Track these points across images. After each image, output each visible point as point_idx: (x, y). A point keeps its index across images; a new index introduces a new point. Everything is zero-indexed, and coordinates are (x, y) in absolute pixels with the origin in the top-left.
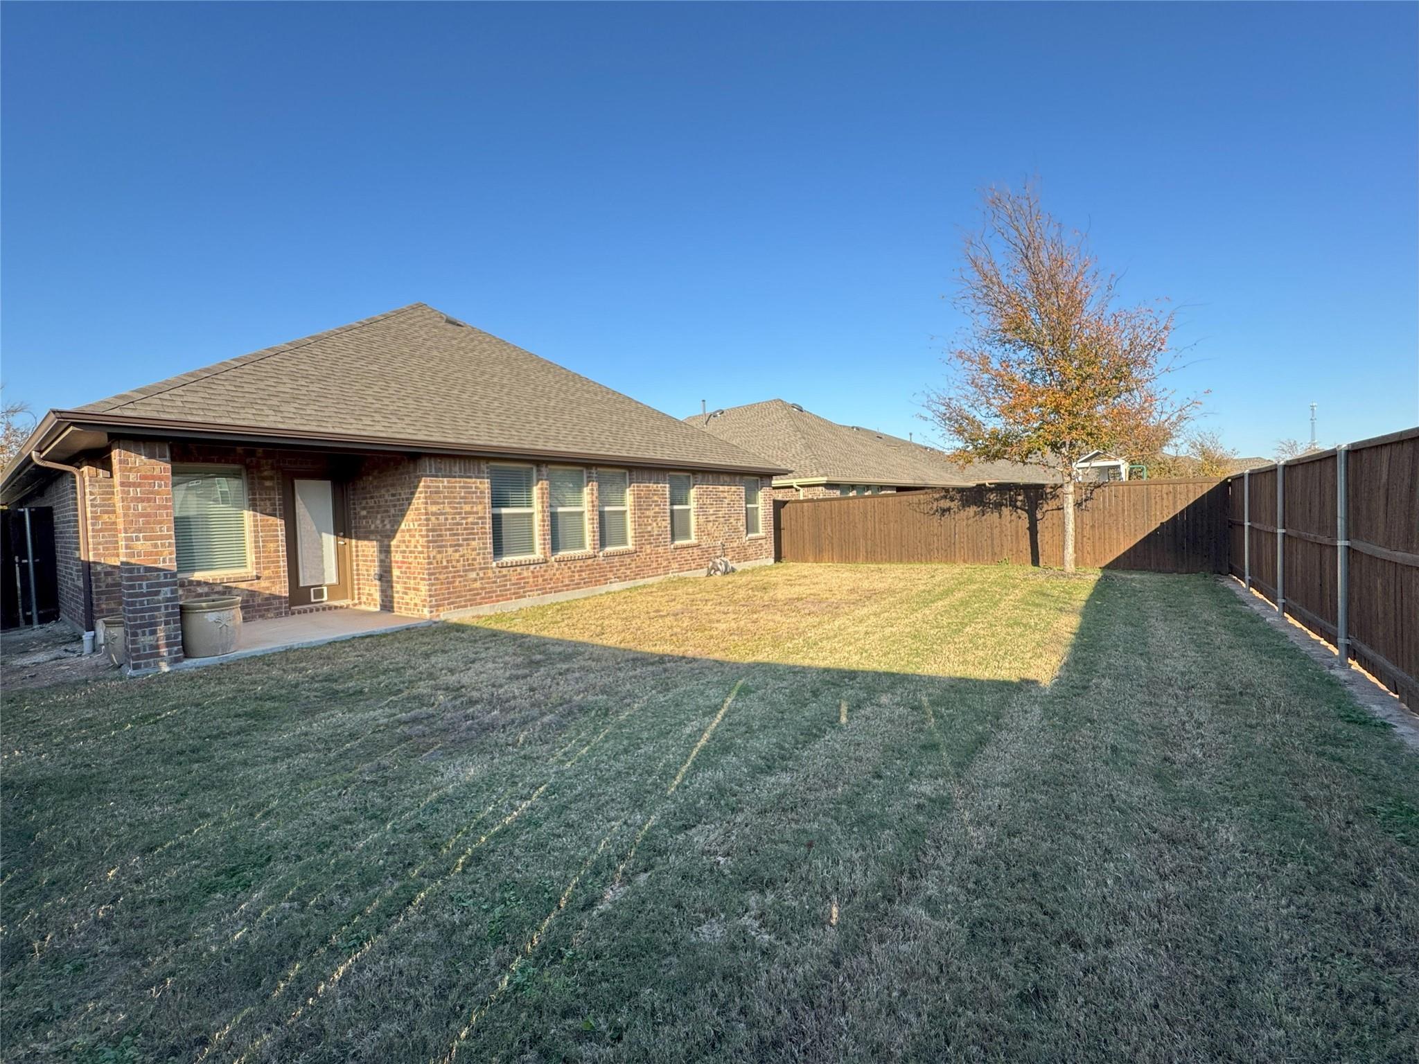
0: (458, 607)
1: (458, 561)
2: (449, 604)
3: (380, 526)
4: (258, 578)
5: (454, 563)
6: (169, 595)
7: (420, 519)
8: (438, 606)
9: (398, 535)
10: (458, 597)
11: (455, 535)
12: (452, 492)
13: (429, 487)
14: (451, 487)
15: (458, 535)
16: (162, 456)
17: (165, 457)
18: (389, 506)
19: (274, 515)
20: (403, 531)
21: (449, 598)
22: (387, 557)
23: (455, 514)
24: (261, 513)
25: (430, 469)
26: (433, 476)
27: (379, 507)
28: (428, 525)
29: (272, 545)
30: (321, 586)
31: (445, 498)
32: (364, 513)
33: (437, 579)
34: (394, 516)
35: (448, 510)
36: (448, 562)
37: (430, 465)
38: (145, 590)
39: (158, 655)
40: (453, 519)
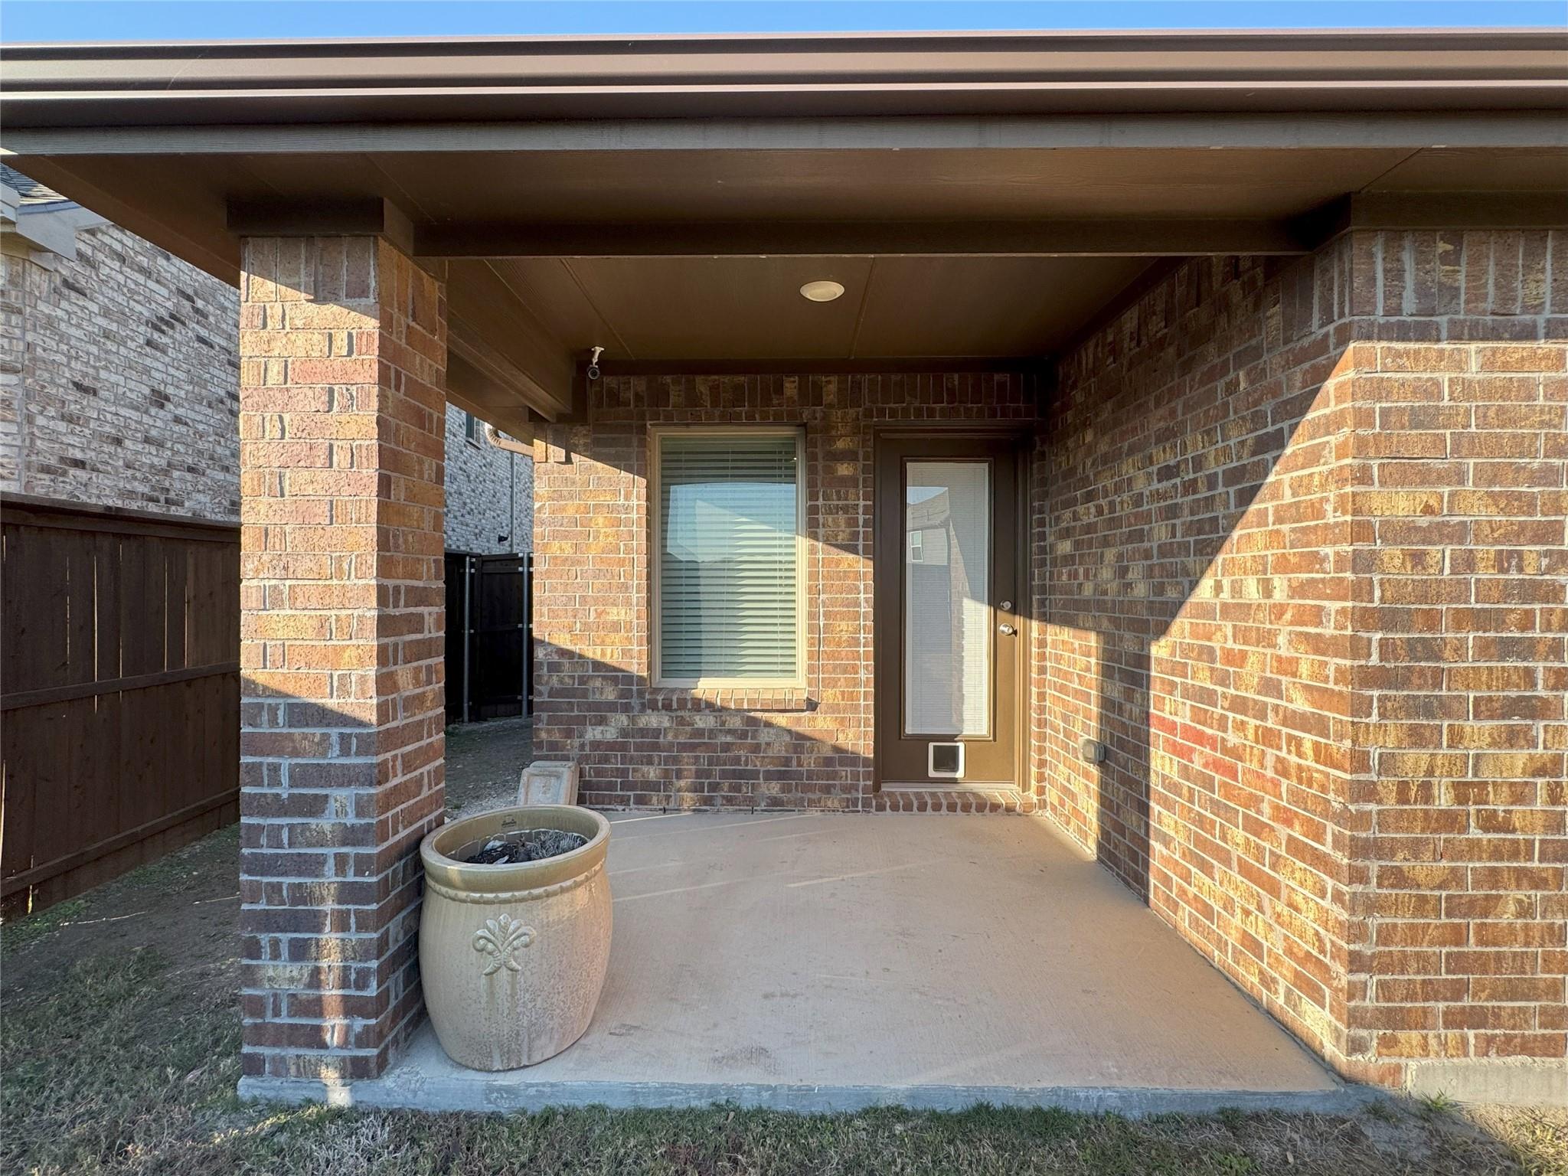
0: (1507, 1047)
1: (1520, 794)
2: (1453, 1020)
3: (1113, 587)
4: (812, 706)
5: (1499, 806)
6: (351, 820)
7: (1315, 560)
8: (1394, 1020)
9: (1181, 626)
10: (1512, 992)
11: (1507, 648)
12: (1505, 418)
13: (1378, 390)
14: (1505, 391)
15: (1528, 649)
16: (357, 291)
17: (363, 293)
18: (1147, 517)
19: (853, 550)
20: (1206, 611)
21: (1458, 990)
22: (1129, 695)
23: (1519, 533)
24: (827, 541)
25: (1394, 294)
26: (1403, 333)
27: (1114, 523)
28: (1361, 590)
29: (843, 625)
30: (952, 738)
31: (1463, 445)
32: (1065, 547)
33: (1399, 878)
34: (1164, 551)
35: (1479, 512)
36: (1461, 792)
37: (1395, 275)
38: (284, 792)
39: (314, 1038)
40: (1502, 562)
